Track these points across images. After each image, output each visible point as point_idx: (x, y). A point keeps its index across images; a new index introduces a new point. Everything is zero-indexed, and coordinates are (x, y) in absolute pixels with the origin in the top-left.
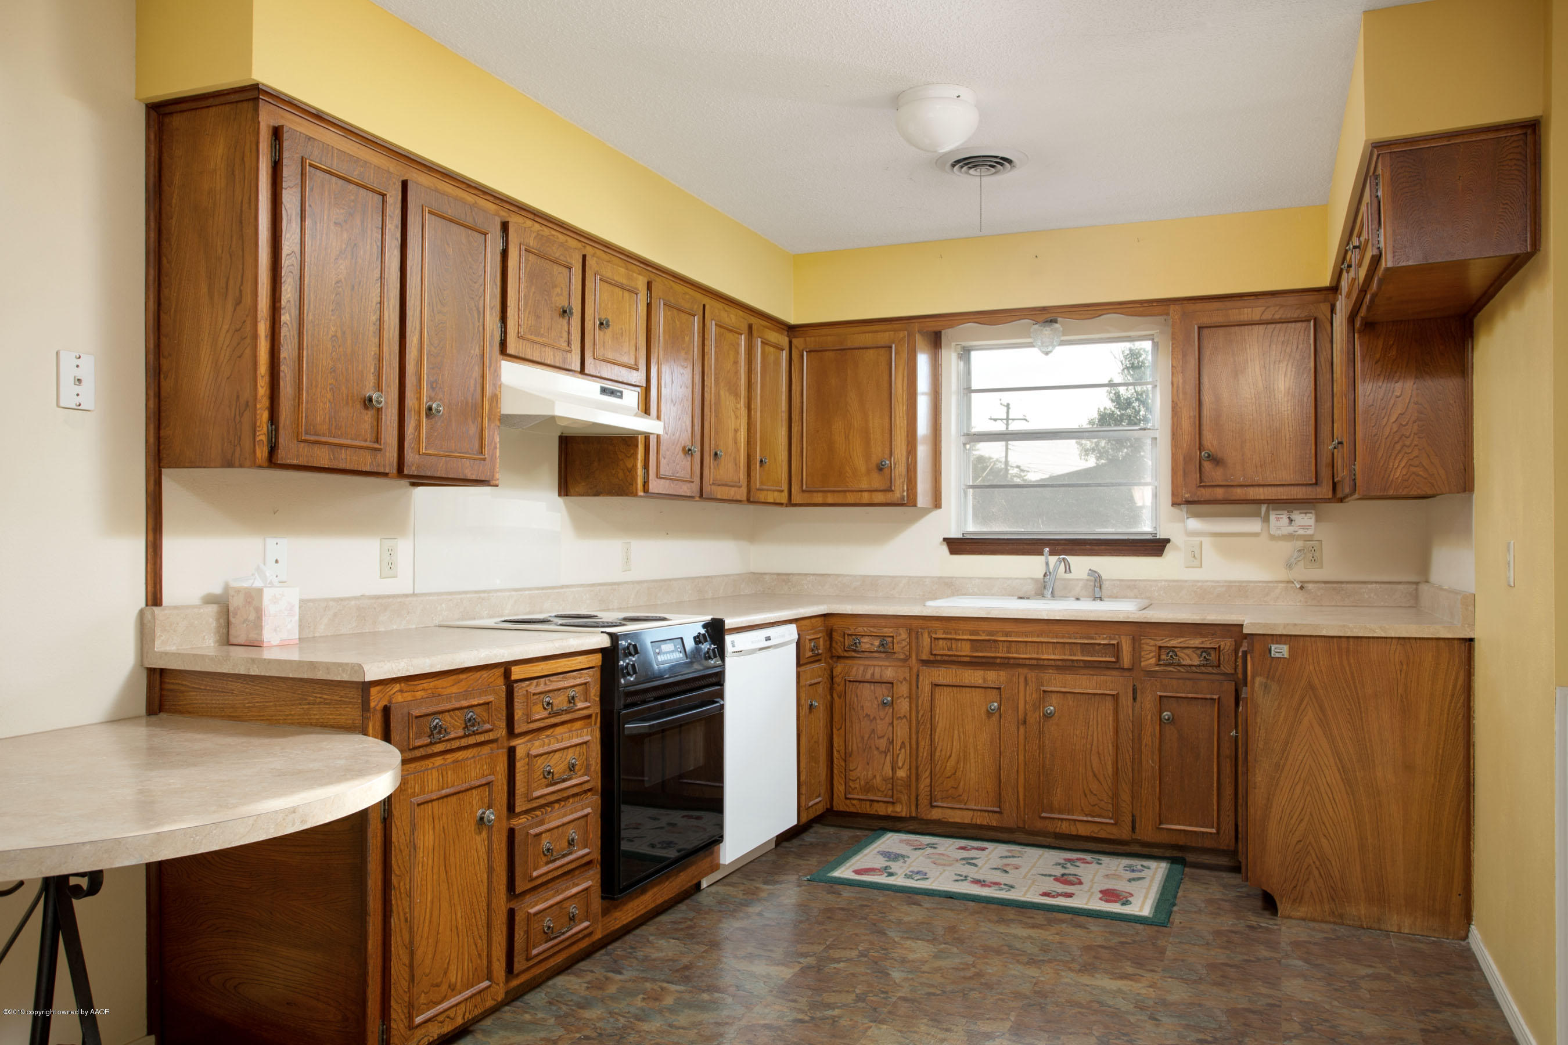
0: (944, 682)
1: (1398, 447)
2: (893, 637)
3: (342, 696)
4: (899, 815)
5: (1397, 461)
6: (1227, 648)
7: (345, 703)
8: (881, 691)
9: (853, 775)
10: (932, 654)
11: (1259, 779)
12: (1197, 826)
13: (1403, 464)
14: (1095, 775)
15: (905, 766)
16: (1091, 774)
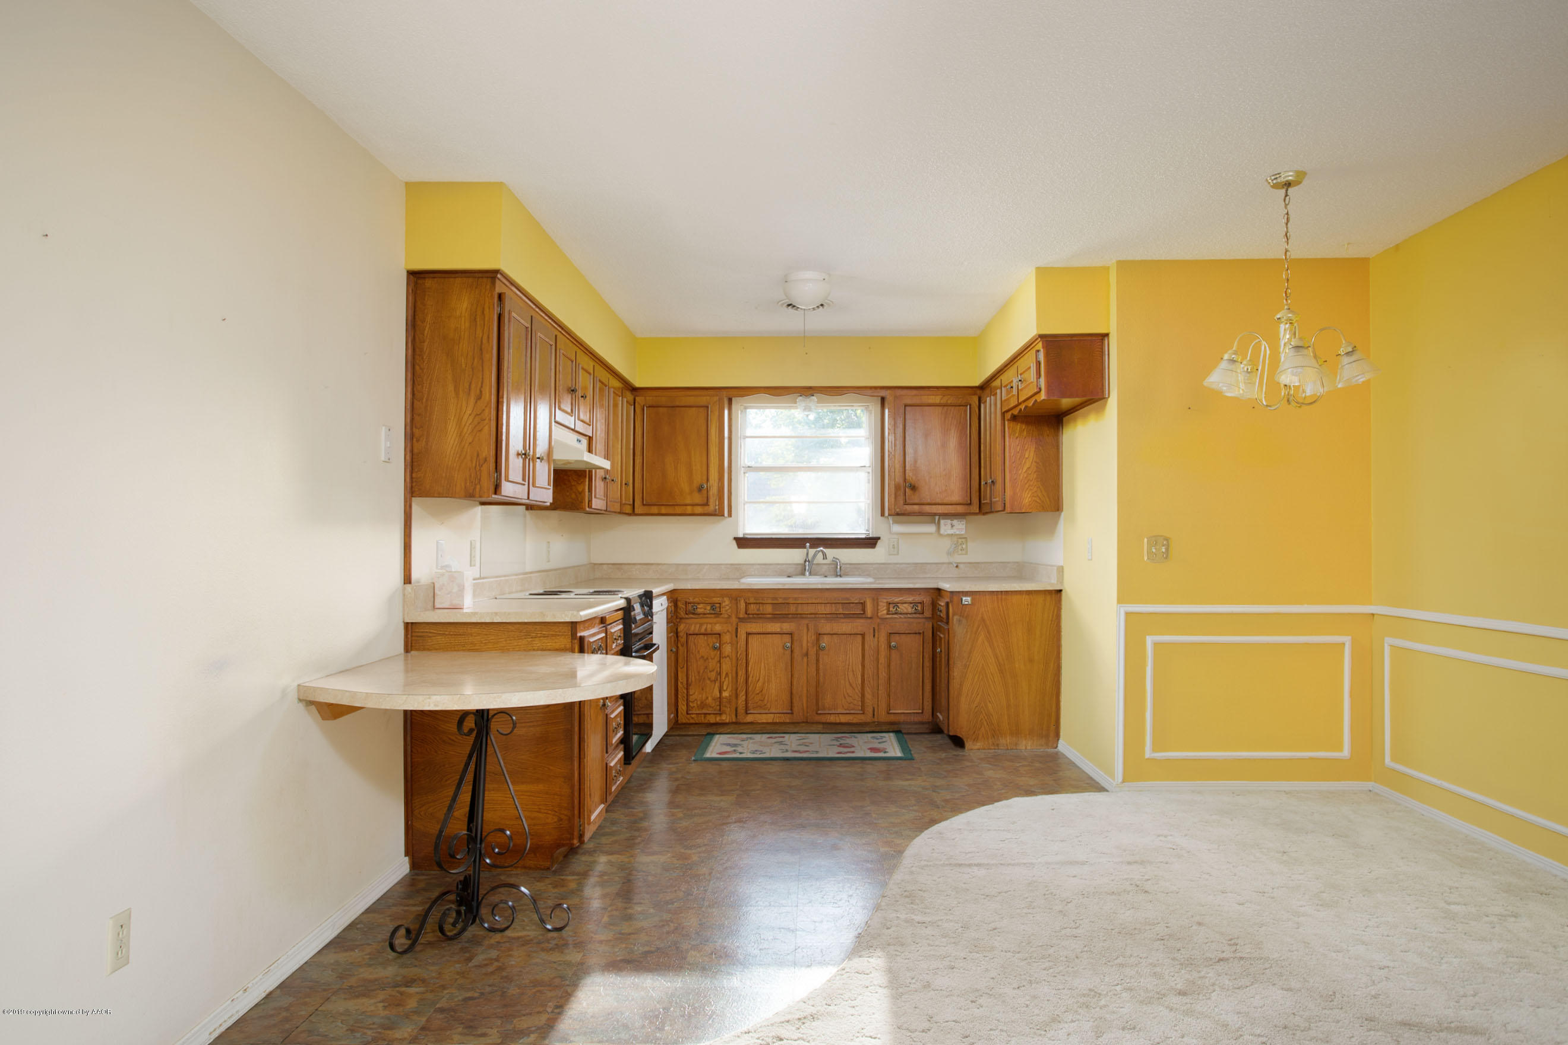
0: (754, 631)
1: (1027, 486)
2: (720, 603)
3: (556, 632)
4: (725, 722)
5: (1026, 493)
6: (927, 602)
7: (559, 635)
8: (712, 640)
9: (691, 698)
10: (746, 614)
11: (955, 674)
12: (911, 710)
13: (1029, 496)
14: (851, 685)
15: (728, 689)
16: (847, 683)
